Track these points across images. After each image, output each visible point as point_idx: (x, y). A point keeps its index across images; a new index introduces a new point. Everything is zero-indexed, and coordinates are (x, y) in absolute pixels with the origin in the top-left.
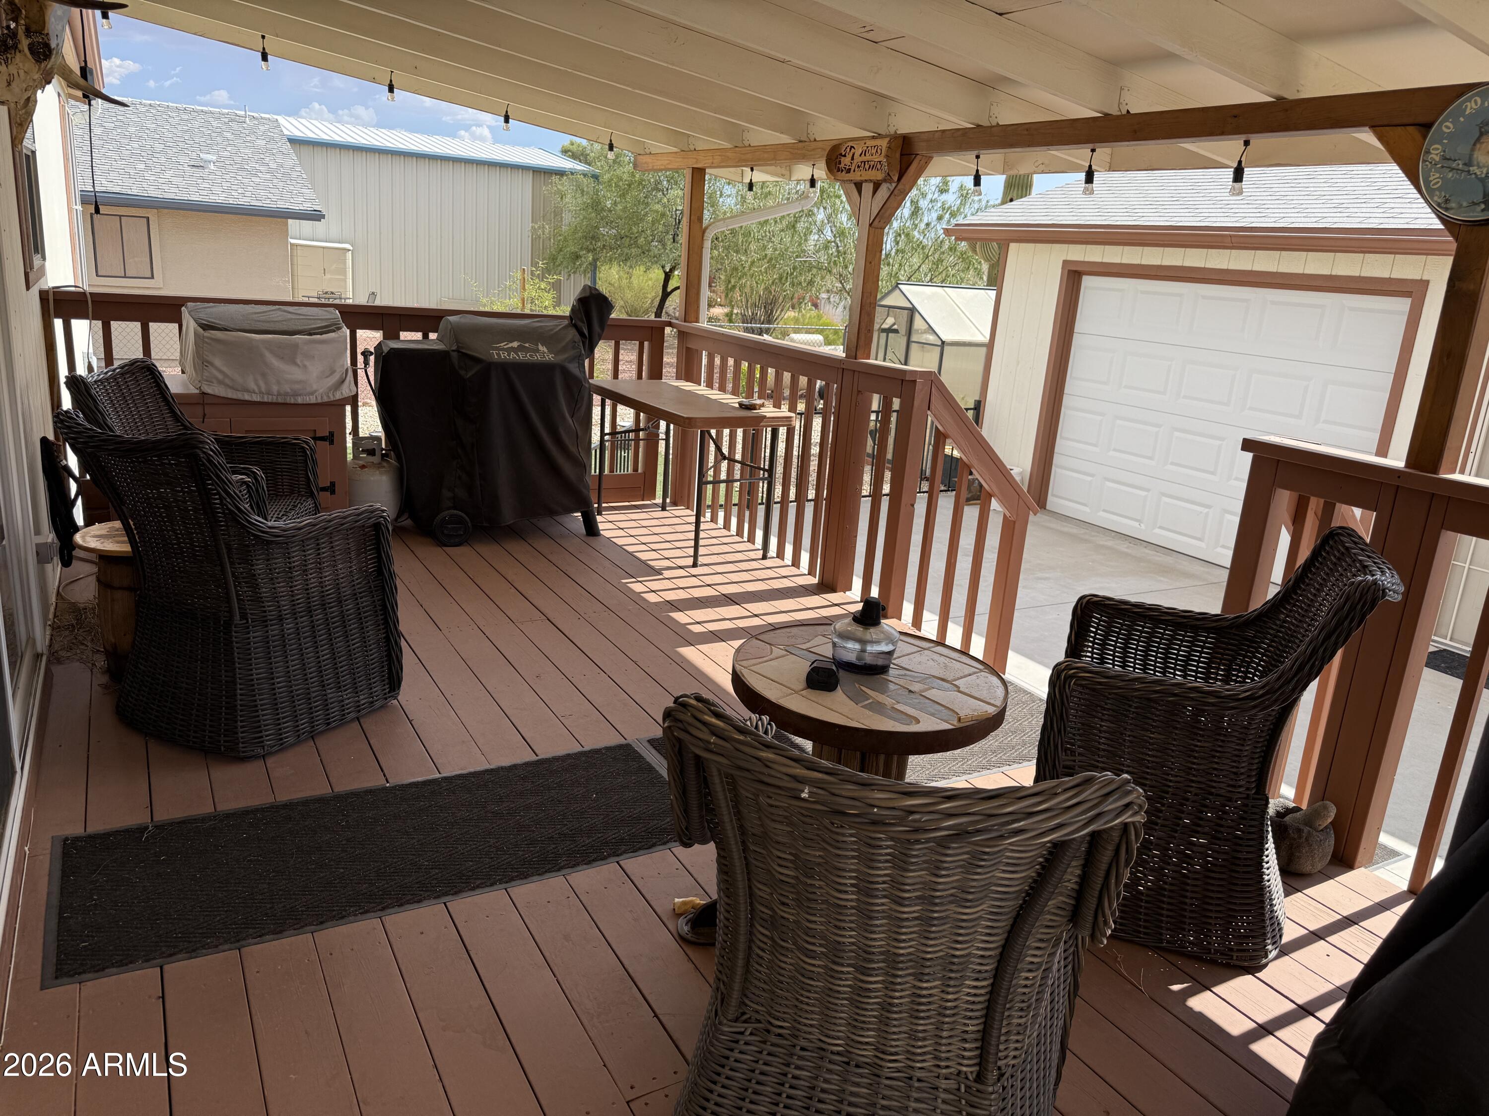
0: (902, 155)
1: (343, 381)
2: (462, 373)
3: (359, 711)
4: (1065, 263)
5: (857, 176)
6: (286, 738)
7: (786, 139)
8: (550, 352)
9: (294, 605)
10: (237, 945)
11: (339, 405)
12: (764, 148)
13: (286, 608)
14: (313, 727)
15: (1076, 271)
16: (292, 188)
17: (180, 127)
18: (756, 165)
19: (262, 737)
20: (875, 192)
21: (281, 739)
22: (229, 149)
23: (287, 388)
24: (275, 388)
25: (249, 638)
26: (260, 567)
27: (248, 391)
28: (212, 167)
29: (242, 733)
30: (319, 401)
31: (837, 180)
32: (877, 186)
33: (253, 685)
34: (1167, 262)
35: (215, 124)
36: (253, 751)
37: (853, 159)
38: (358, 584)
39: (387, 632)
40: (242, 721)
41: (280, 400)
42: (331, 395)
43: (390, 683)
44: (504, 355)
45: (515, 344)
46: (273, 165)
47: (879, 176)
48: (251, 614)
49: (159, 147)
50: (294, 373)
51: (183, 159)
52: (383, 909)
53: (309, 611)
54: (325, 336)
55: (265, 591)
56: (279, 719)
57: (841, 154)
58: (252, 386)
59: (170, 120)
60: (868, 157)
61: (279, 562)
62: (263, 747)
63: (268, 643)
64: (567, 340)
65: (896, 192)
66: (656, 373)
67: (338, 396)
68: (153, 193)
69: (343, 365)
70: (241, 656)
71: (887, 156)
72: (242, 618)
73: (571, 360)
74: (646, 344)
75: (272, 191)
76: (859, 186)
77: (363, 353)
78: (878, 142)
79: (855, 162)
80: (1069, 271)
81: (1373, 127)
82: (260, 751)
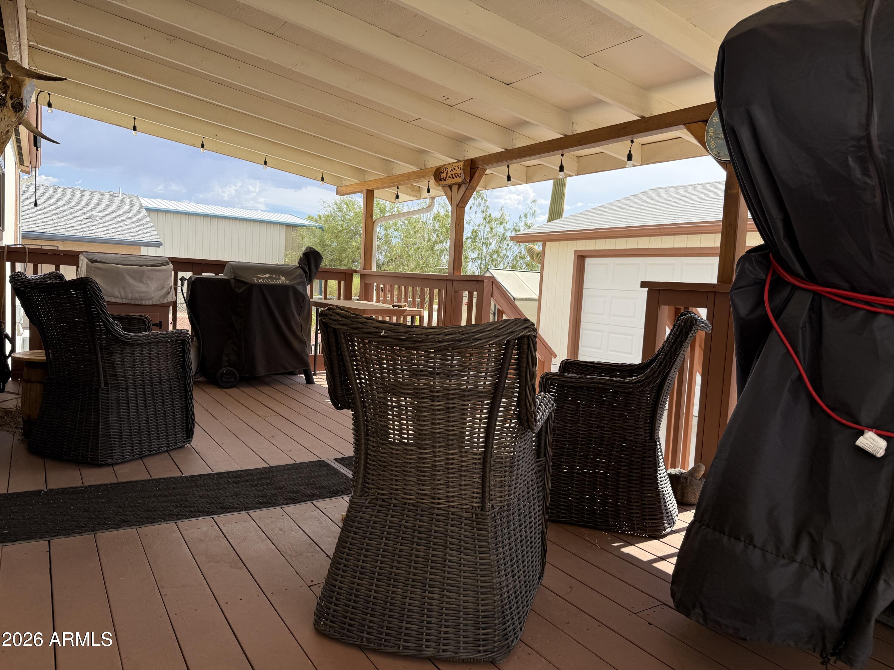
0: (471, 169)
1: (169, 293)
2: (237, 290)
3: (168, 447)
4: (576, 251)
5: (449, 182)
6: (126, 455)
7: (414, 169)
8: (287, 279)
9: (135, 381)
10: (93, 533)
11: (165, 306)
12: (403, 175)
13: (130, 383)
14: (142, 452)
15: (582, 256)
16: (144, 230)
17: (80, 199)
18: (400, 185)
19: (112, 453)
20: (459, 189)
21: (123, 456)
22: (108, 210)
23: (137, 295)
24: (130, 295)
25: (108, 397)
26: (117, 357)
27: (114, 297)
28: (98, 219)
29: (101, 450)
30: (155, 303)
31: (439, 185)
32: (459, 185)
33: (109, 424)
34: (629, 247)
35: (101, 197)
36: (107, 461)
37: (447, 174)
38: (172, 374)
39: (186, 403)
40: (101, 444)
41: (132, 302)
42: (161, 300)
43: (187, 434)
44: (260, 281)
45: (267, 276)
46: (134, 218)
47: (459, 180)
48: (111, 384)
49: (67, 209)
50: (142, 287)
51: (81, 215)
52: (177, 520)
53: (143, 385)
54: (159, 268)
55: (119, 371)
56: (122, 444)
57: (441, 172)
58: (117, 294)
59: (75, 195)
60: (454, 172)
61: (128, 356)
62: (113, 459)
63: (119, 400)
64: (297, 274)
65: (469, 188)
66: (348, 296)
67: (165, 301)
68: (62, 232)
69: (169, 284)
70: (103, 407)
71: (463, 169)
72: (105, 386)
73: (299, 284)
74: (342, 282)
75: (132, 231)
76: (450, 187)
77: (181, 279)
78: (459, 164)
79: (448, 175)
80: (578, 256)
81: (684, 124)
82: (111, 462)
